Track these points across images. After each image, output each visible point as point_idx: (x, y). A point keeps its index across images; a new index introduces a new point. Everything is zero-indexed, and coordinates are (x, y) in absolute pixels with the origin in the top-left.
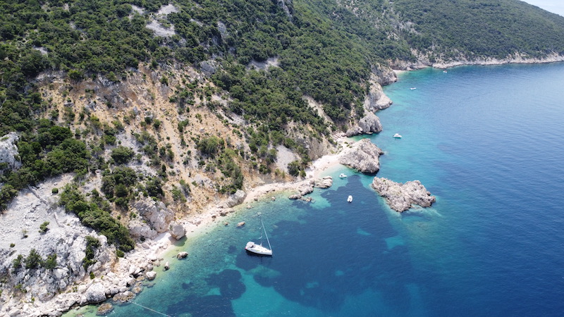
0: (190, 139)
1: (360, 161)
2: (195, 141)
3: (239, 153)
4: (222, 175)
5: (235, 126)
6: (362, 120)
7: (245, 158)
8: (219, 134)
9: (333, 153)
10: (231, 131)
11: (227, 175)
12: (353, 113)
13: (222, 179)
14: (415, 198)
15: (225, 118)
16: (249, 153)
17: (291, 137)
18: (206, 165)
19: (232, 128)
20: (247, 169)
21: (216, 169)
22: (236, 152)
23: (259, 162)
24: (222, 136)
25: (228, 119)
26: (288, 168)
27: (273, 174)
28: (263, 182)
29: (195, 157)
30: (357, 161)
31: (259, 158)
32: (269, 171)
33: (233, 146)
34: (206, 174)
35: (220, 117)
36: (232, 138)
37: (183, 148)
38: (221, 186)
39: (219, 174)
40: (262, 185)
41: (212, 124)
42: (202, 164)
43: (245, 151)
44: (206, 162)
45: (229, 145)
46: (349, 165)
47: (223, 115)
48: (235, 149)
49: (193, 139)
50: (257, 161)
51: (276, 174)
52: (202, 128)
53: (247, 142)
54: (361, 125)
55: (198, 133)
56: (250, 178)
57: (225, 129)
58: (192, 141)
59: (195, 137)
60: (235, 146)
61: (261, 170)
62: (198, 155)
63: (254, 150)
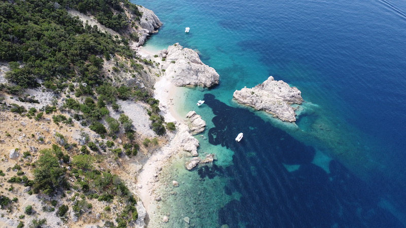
0: (9, 185)
1: (197, 75)
2: (19, 181)
3: (88, 148)
4: (104, 204)
5: (49, 110)
6: (143, 20)
7: (102, 151)
8: (42, 140)
9: (158, 75)
10: (52, 123)
11: (108, 198)
12: (128, 15)
13: (108, 210)
14: (288, 98)
15: (27, 106)
16: (100, 139)
17: (119, 85)
18: (71, 209)
19: (49, 117)
20: (114, 165)
21: (89, 202)
22: (85, 151)
23: (119, 144)
24: (47, 140)
25: (31, 105)
26: (151, 128)
27: (142, 147)
28: (139, 167)
29: (45, 209)
30: (195, 77)
31: (114, 138)
32: (137, 147)
33: (75, 145)
34: (81, 222)
35: (19, 110)
36: (62, 132)
37: (11, 211)
38: (114, 221)
39: (98, 206)
40: (141, 170)
41: (15, 130)
42: (63, 212)
43: (92, 140)
44: (66, 203)
45: (67, 147)
46: (189, 84)
47: (20, 104)
48: (80, 147)
49: (13, 181)
50: (116, 144)
51: (146, 146)
52: (12, 151)
53: (84, 124)
54: (144, 26)
55: (12, 164)
56: (124, 173)
57: (42, 125)
58: (16, 186)
59: (13, 174)
60: (77, 143)
61: (129, 154)
62: (45, 201)
63: (101, 131)
